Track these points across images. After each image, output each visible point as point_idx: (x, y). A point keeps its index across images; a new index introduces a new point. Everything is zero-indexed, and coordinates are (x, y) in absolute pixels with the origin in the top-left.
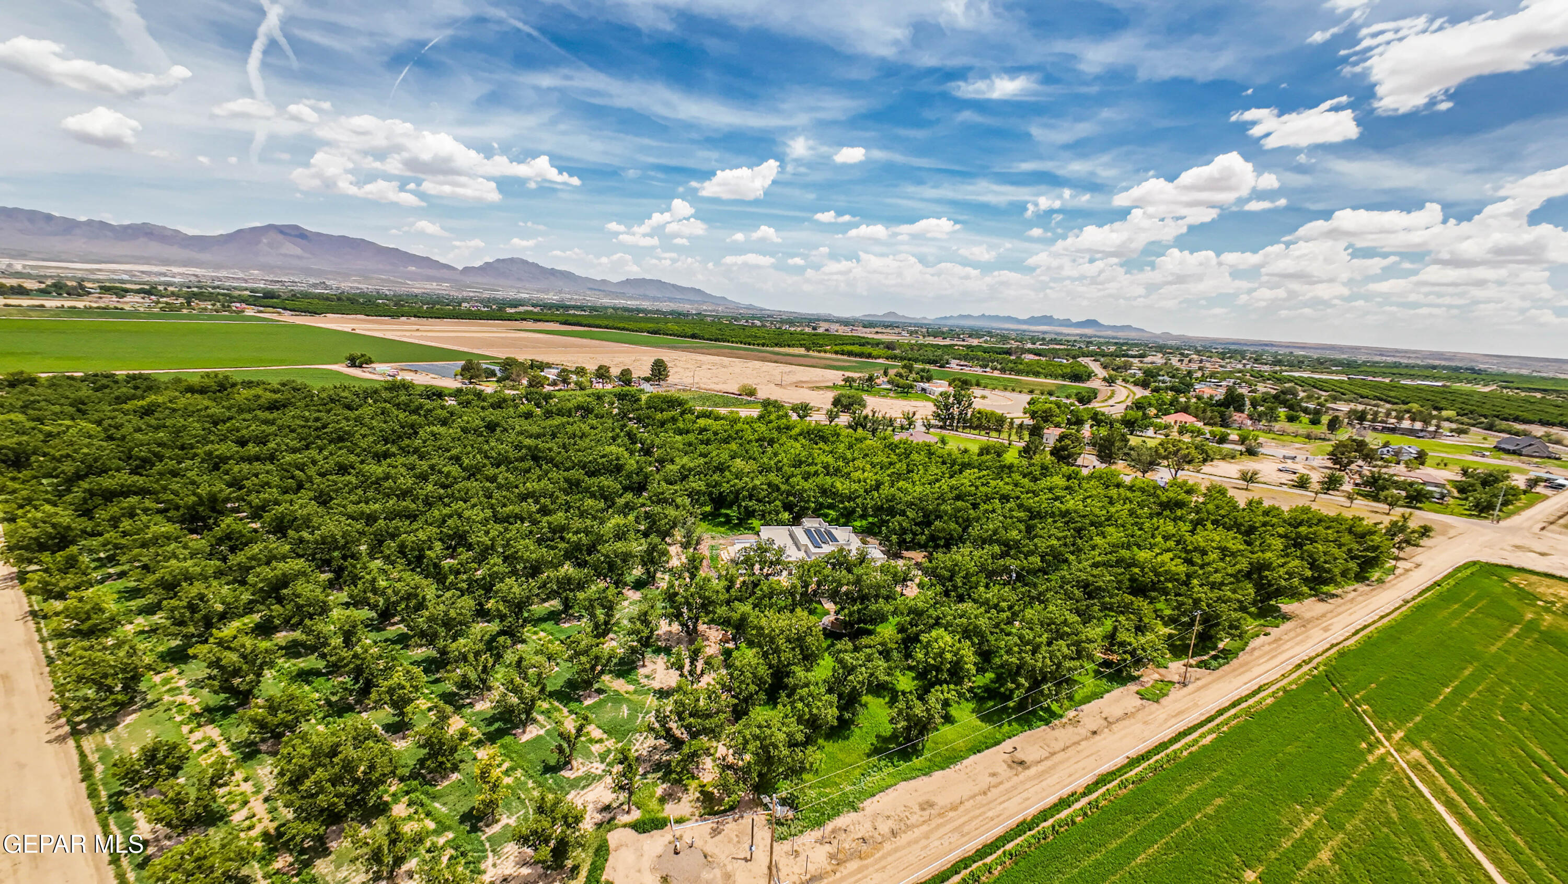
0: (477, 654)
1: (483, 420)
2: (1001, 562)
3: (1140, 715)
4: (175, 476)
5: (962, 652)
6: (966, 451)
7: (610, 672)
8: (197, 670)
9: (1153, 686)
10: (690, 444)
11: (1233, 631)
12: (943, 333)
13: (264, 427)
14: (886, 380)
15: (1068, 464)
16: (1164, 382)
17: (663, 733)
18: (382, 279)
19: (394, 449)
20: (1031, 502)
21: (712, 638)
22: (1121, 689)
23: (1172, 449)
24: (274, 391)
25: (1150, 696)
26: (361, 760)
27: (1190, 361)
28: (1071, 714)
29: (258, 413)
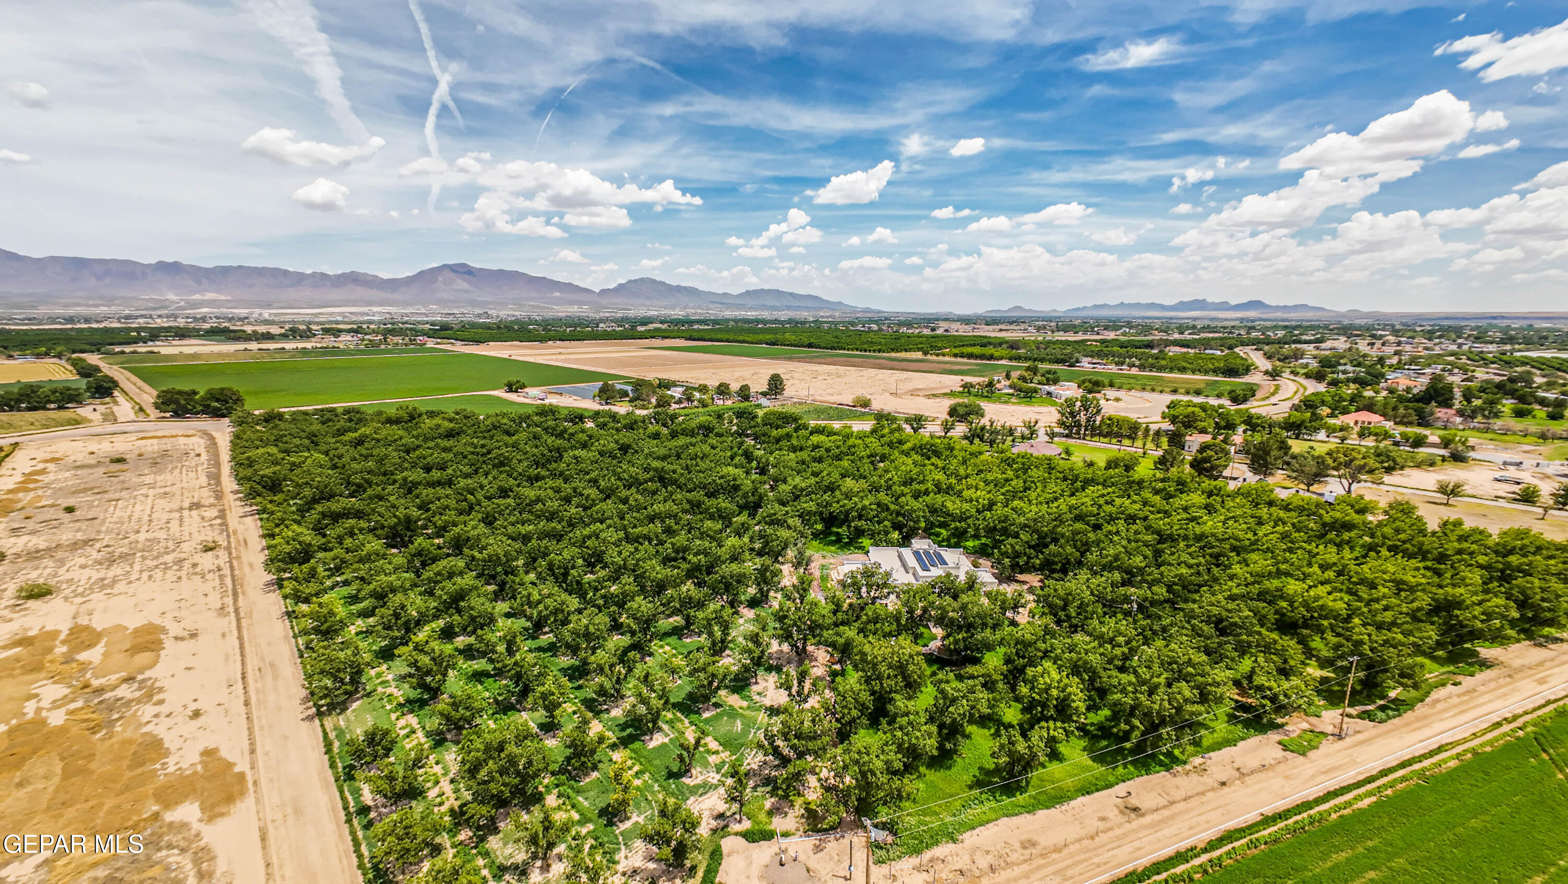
0: (612, 666)
1: (617, 442)
2: (1122, 590)
3: (1281, 767)
4: (380, 500)
5: (1069, 690)
6: (1091, 464)
7: (726, 687)
8: (400, 667)
9: (1300, 737)
10: (803, 462)
11: (1405, 680)
12: (1075, 326)
13: (444, 455)
14: (1008, 383)
15: (1211, 477)
16: (1344, 372)
17: (771, 751)
18: (533, 306)
19: (544, 473)
20: (1161, 524)
21: (820, 659)
22: (1260, 737)
23: (1342, 459)
24: (451, 420)
25: (1294, 748)
26: (522, 756)
27: (1383, 344)
28: (1197, 761)
29: (439, 441)
